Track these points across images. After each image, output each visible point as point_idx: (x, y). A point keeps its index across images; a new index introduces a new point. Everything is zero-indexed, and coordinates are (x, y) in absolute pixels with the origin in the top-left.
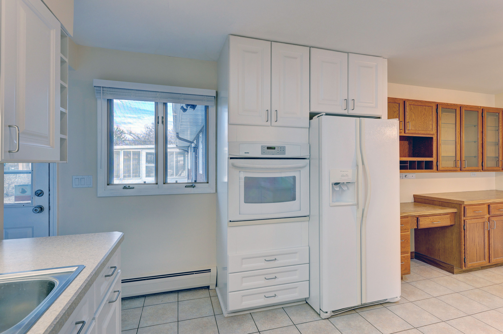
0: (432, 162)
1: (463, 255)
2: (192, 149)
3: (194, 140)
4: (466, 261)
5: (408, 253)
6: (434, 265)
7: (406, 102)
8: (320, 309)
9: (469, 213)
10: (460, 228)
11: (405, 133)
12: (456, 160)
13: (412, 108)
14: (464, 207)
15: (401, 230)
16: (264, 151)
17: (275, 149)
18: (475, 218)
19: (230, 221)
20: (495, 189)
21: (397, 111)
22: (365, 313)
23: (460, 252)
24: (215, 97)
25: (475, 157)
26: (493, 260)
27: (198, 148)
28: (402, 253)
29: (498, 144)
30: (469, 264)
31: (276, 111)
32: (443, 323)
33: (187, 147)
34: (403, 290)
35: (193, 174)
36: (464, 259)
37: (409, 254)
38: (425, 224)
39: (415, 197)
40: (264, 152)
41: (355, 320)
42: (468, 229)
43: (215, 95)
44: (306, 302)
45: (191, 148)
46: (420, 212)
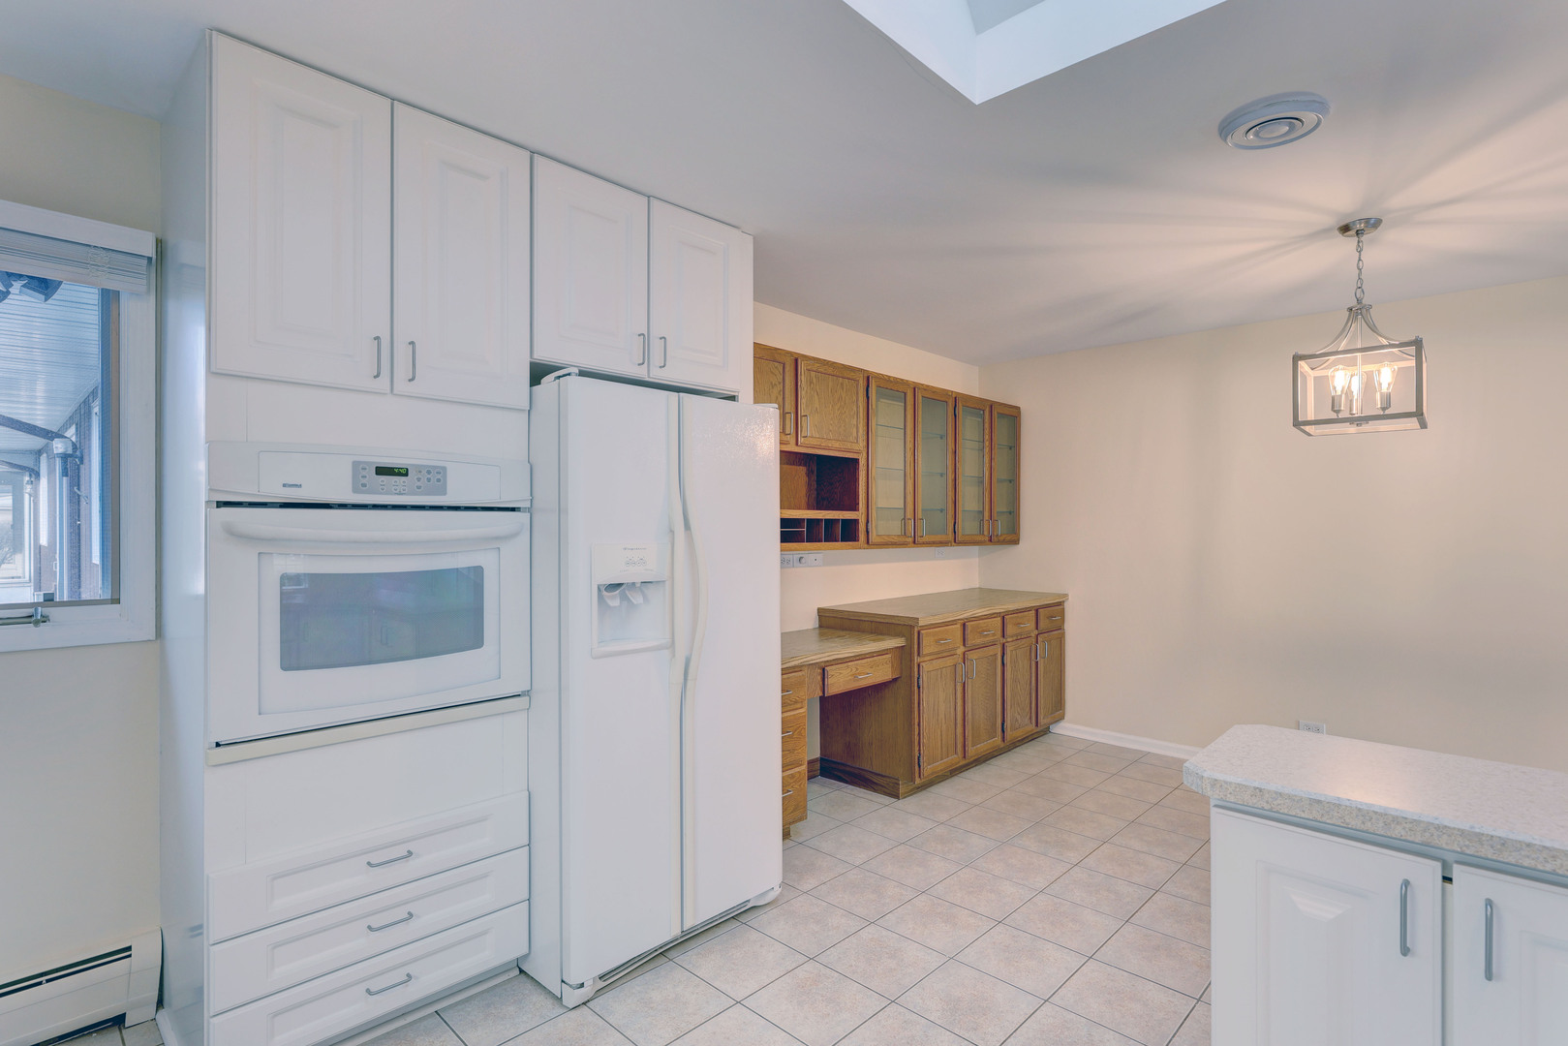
0: (856, 522)
1: (917, 748)
2: (58, 462)
3: (66, 426)
4: (921, 764)
5: (801, 765)
6: (859, 786)
7: (799, 361)
8: (563, 981)
9: (929, 646)
10: (911, 686)
11: (797, 444)
12: (904, 519)
13: (814, 381)
14: (919, 633)
15: (784, 705)
16: (364, 481)
17: (406, 475)
18: (938, 656)
19: (218, 745)
20: (978, 586)
21: (780, 383)
22: (689, 957)
23: (911, 742)
24: (150, 259)
25: (942, 511)
26: (973, 751)
27: (86, 461)
28: (785, 767)
29: (982, 482)
30: (928, 769)
31: (412, 343)
32: (871, 929)
33: (31, 452)
34: (788, 866)
35: (60, 567)
36: (919, 758)
37: (804, 767)
38: (840, 682)
39: (822, 613)
40: (364, 485)
41: (665, 985)
42: (925, 686)
43: (149, 250)
44: (520, 970)
45: (51, 458)
46: (827, 654)
